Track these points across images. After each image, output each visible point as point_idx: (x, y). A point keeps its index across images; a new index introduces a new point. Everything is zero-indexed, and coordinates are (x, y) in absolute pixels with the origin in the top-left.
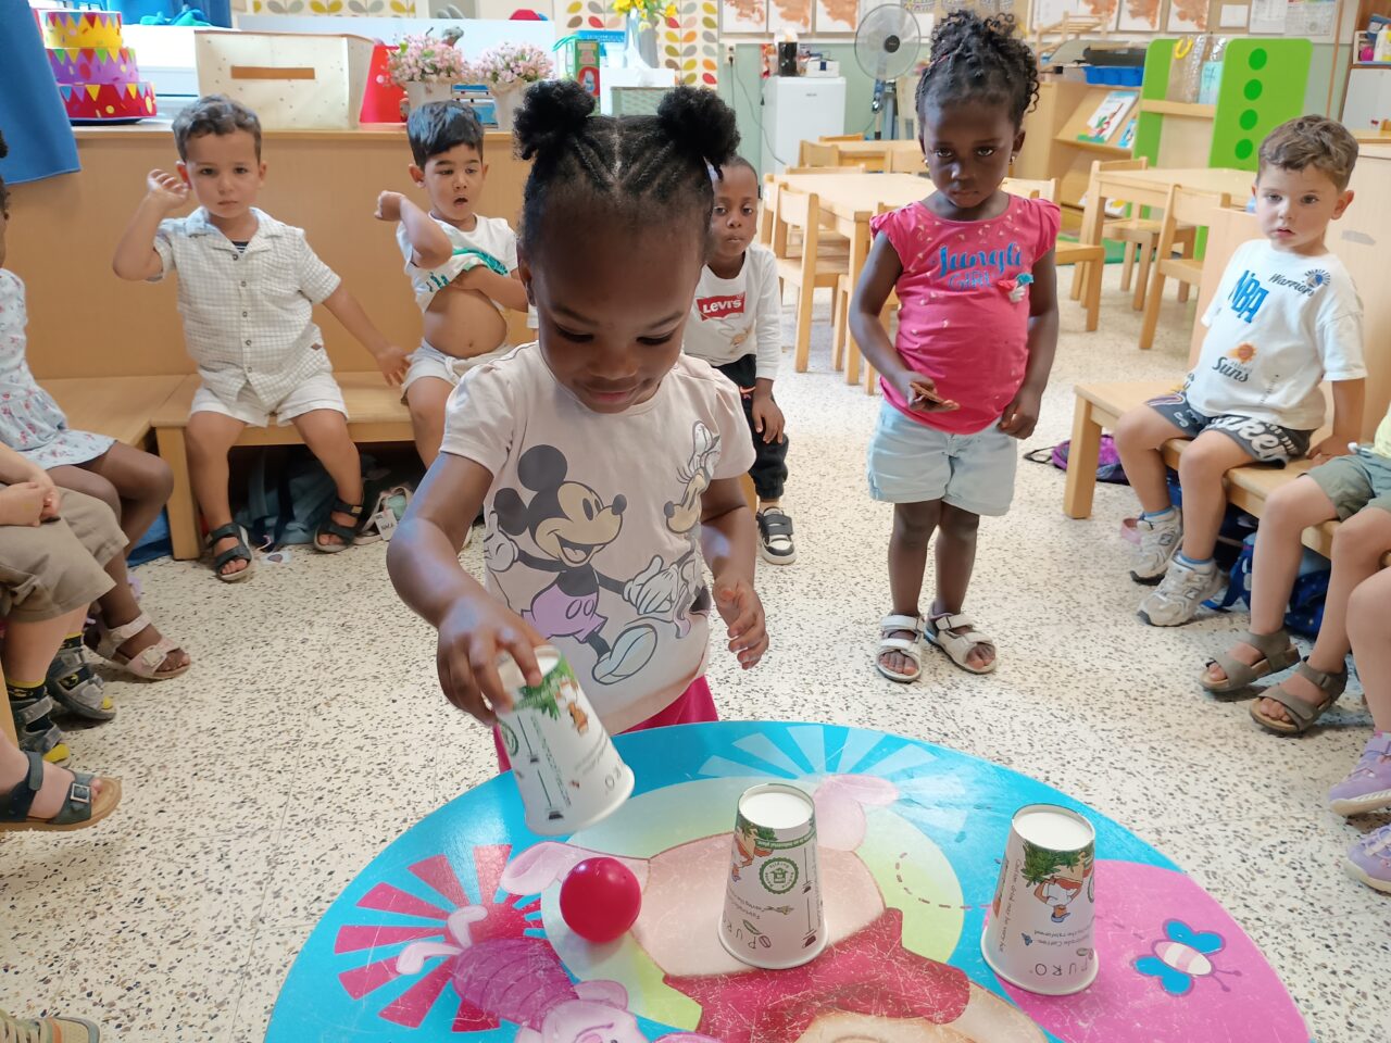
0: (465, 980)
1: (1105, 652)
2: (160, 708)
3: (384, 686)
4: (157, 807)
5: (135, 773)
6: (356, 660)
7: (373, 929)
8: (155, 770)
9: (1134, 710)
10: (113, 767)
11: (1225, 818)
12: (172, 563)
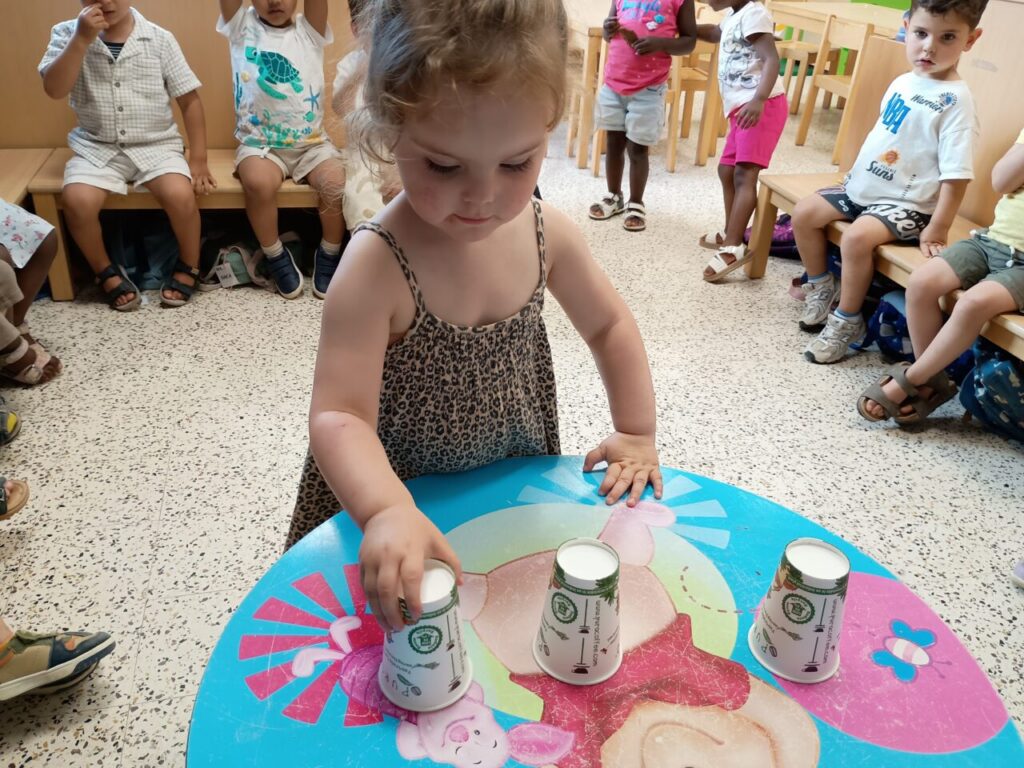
0: (350, 681)
1: (778, 381)
2: (53, 422)
3: (232, 406)
4: (58, 503)
5: (37, 476)
7: (269, 639)
9: (800, 426)
10: (19, 470)
11: (867, 507)
12: (51, 303)
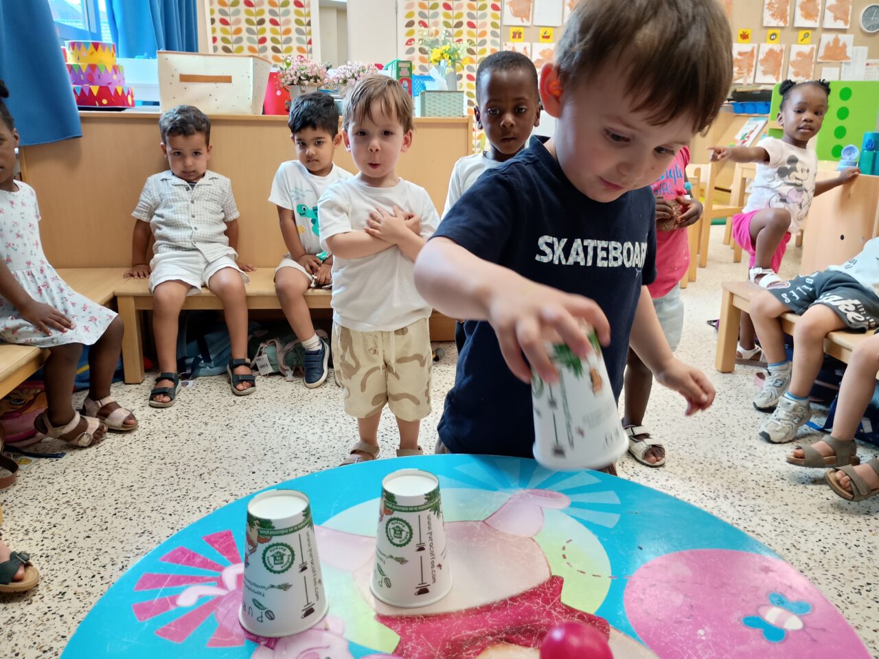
0: (225, 612)
1: (742, 456)
2: (99, 472)
3: (248, 463)
4: (86, 534)
5: (76, 512)
6: (232, 447)
8: (88, 511)
9: (762, 494)
10: (61, 508)
11: (826, 566)
12: (123, 386)
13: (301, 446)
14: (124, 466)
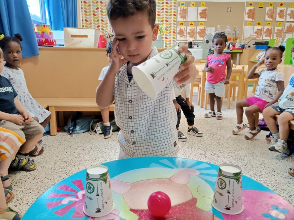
3: (90, 162)
4: (36, 184)
9: (267, 176)
12: (50, 136)
13: (108, 157)
14: (49, 162)
